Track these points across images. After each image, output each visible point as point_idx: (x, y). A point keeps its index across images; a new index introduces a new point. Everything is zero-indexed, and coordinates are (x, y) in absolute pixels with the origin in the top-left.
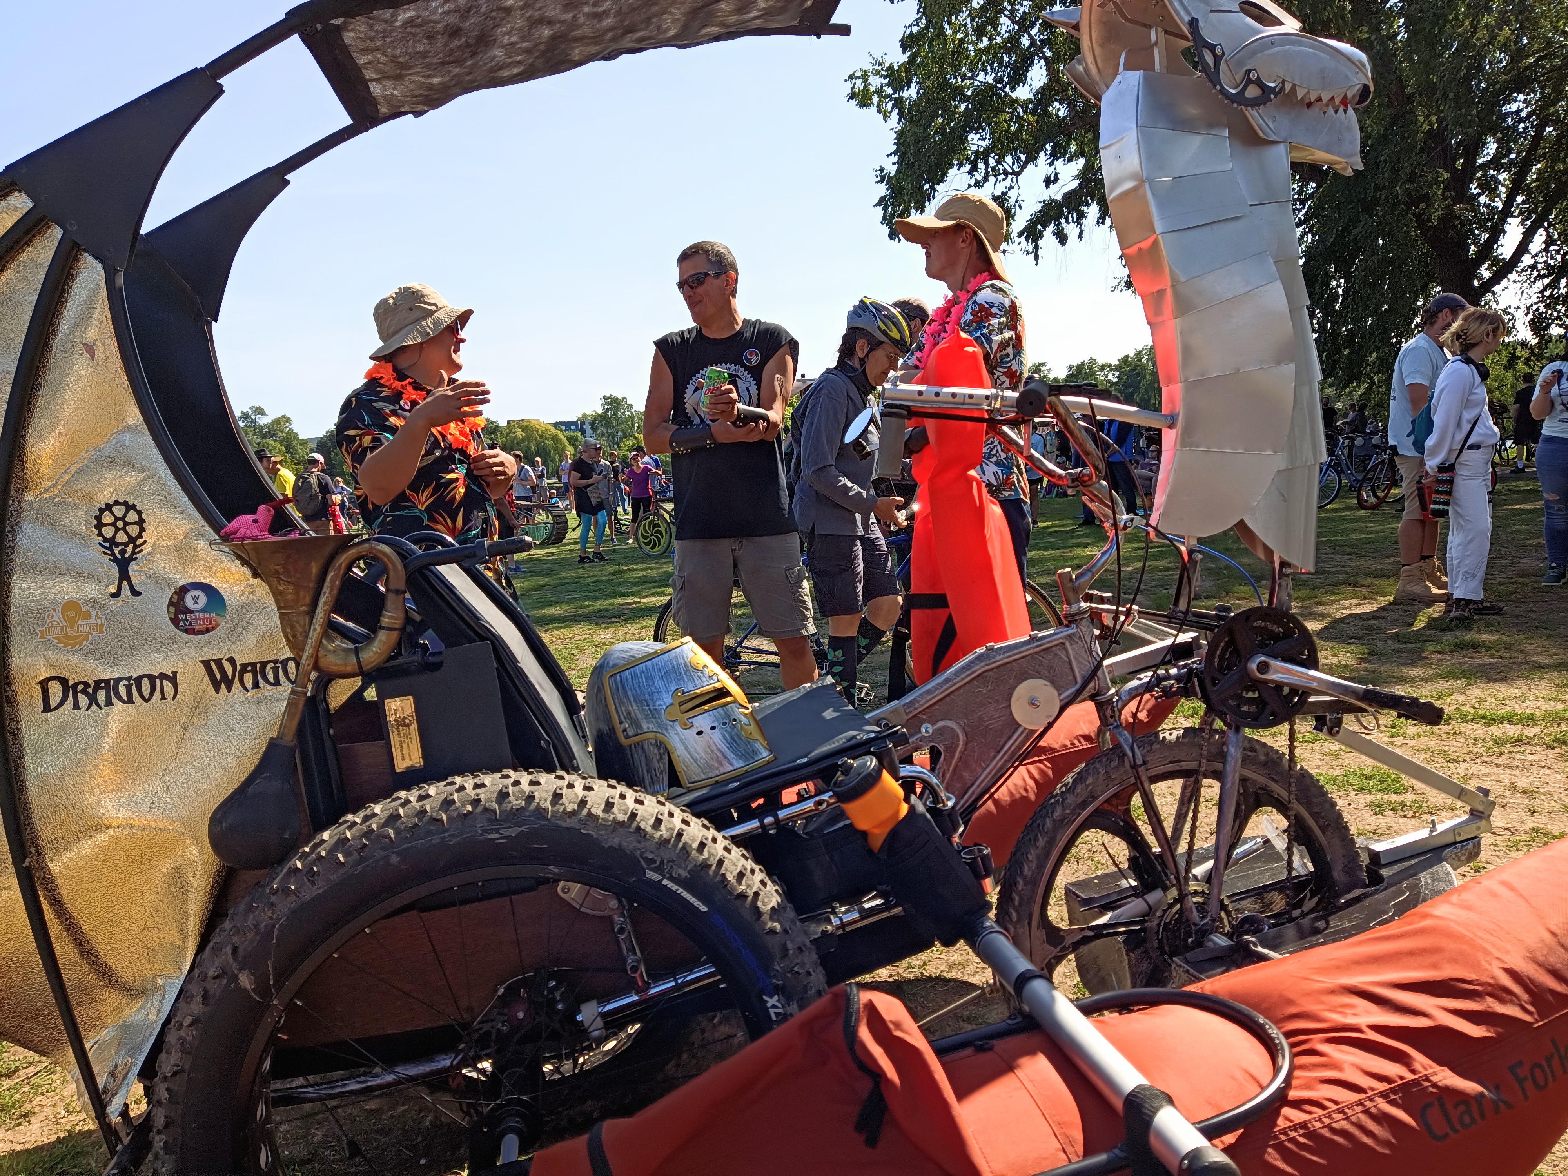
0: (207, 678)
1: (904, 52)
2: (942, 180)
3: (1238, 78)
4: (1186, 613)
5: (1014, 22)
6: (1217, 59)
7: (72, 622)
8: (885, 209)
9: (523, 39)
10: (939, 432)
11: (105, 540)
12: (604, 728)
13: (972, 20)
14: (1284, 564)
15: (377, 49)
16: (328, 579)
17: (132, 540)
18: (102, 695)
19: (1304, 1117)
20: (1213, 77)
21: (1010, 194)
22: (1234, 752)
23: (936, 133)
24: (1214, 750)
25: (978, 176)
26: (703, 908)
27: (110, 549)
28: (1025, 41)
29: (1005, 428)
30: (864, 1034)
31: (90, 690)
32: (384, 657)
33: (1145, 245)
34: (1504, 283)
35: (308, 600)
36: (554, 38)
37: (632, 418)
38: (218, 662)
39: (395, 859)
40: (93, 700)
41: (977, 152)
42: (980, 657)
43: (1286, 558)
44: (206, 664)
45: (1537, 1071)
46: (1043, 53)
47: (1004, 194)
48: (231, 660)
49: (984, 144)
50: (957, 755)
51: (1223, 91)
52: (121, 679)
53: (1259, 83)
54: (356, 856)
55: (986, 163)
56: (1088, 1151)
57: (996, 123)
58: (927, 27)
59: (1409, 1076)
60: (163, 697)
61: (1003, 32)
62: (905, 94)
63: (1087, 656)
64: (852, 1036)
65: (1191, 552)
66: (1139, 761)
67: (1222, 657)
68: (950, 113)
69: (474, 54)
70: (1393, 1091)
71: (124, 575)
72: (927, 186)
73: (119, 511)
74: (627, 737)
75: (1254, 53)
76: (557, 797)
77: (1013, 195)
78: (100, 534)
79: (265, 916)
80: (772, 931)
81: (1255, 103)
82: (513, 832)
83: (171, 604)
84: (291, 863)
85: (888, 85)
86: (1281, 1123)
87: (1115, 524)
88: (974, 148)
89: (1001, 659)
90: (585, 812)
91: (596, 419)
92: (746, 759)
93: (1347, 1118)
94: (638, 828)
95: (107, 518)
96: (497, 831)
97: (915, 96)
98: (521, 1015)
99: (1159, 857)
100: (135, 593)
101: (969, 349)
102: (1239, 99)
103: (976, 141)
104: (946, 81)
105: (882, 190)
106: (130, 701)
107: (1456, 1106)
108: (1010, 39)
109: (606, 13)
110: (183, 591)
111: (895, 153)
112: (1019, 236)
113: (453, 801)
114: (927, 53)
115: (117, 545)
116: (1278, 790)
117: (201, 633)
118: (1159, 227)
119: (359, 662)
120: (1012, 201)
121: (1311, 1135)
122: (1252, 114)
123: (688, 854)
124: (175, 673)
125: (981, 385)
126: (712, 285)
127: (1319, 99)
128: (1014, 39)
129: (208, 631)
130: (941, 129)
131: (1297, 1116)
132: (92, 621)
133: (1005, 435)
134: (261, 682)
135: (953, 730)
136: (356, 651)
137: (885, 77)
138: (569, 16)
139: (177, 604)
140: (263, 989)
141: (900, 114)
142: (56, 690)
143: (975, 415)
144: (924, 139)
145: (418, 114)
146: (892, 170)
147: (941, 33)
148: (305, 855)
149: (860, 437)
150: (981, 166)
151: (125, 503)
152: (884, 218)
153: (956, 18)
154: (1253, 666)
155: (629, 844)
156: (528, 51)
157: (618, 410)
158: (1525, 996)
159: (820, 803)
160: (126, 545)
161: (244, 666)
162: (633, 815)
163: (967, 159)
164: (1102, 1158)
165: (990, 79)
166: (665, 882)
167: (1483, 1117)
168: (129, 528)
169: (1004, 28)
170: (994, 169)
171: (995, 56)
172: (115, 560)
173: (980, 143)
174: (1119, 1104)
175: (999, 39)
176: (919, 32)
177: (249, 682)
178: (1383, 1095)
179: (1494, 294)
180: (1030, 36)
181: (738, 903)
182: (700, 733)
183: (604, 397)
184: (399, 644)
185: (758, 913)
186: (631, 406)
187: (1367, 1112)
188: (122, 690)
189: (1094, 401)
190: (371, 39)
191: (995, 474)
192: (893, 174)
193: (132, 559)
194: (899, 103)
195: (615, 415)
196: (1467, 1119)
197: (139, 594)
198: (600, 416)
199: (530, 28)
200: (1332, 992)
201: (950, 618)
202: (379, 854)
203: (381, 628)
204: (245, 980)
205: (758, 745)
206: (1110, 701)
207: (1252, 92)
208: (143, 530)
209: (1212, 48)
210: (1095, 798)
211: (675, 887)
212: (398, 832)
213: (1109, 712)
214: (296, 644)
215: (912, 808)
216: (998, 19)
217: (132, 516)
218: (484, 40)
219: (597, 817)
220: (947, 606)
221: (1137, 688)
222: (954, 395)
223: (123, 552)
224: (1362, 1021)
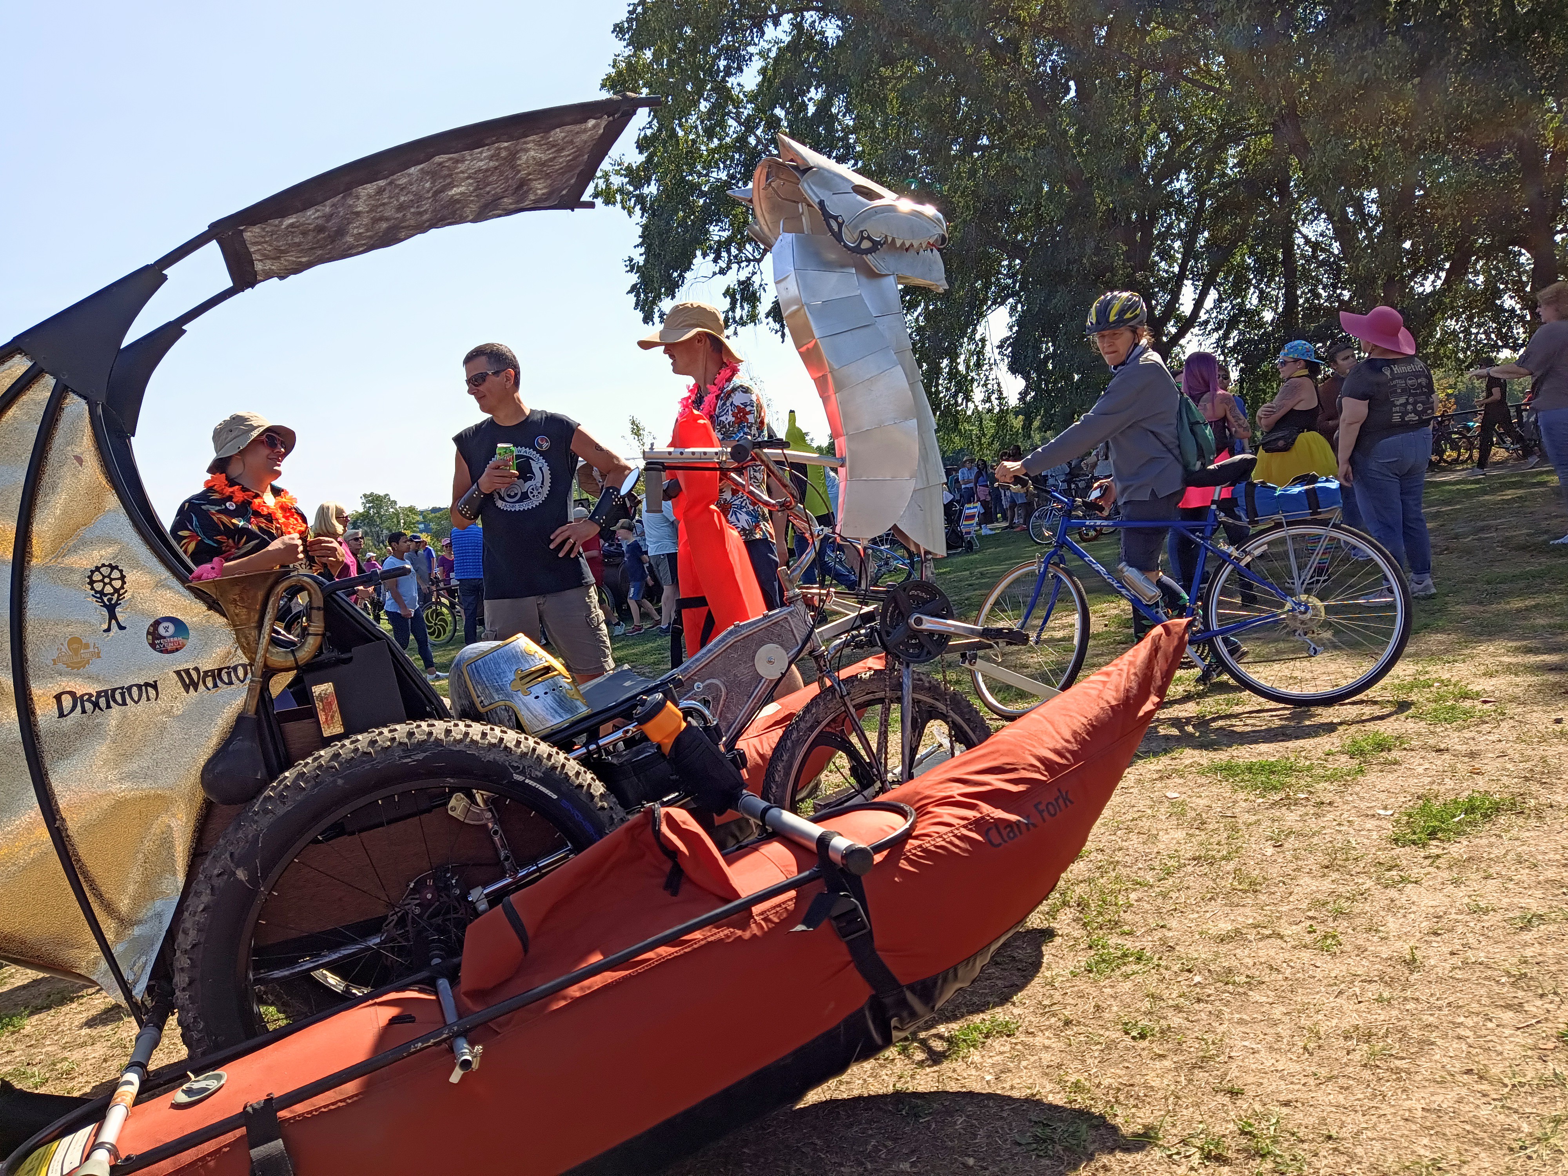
0: (180, 684)
1: (641, 152)
2: (688, 268)
3: (856, 235)
4: (866, 591)
5: (740, 124)
6: (840, 226)
7: (76, 652)
8: (638, 296)
9: (367, 230)
10: (687, 480)
11: (96, 592)
12: (465, 702)
13: (702, 122)
14: (927, 553)
15: (266, 242)
16: (270, 603)
17: (116, 591)
18: (102, 702)
19: (920, 842)
20: (838, 237)
21: (754, 279)
22: (907, 682)
23: (679, 225)
24: (894, 681)
25: (722, 264)
26: (555, 797)
27: (101, 598)
28: (752, 140)
29: (733, 474)
30: (665, 829)
31: (93, 699)
32: (312, 655)
33: (811, 345)
34: (1188, 336)
35: (257, 617)
36: (389, 228)
37: (397, 514)
38: (187, 671)
39: (340, 782)
40: (96, 705)
41: (719, 242)
42: (731, 633)
43: (927, 548)
44: (178, 673)
45: (1050, 807)
46: (770, 151)
47: (749, 279)
48: (196, 669)
49: (726, 234)
50: (721, 702)
51: (846, 246)
52: (116, 689)
53: (869, 238)
54: (313, 782)
55: (729, 252)
56: (799, 872)
57: (734, 216)
58: (659, 130)
59: (978, 815)
60: (148, 699)
61: (731, 133)
62: (646, 190)
63: (803, 625)
64: (658, 833)
65: (865, 549)
66: (845, 693)
67: (891, 618)
68: (690, 208)
69: (332, 242)
70: (970, 824)
71: (112, 616)
72: (675, 274)
73: (105, 571)
74: (484, 707)
75: (864, 220)
76: (448, 732)
77: (756, 279)
78: (92, 589)
79: (251, 830)
80: (602, 808)
81: (868, 251)
82: (420, 756)
83: (148, 633)
84: (266, 793)
85: (629, 183)
86: (908, 847)
87: (812, 534)
88: (716, 238)
89: (745, 632)
90: (468, 740)
91: (357, 519)
92: (572, 713)
93: (944, 840)
94: (506, 747)
95: (97, 577)
96: (409, 757)
97: (655, 192)
98: (429, 896)
99: (870, 764)
100: (121, 628)
101: (701, 421)
102: (857, 250)
103: (717, 233)
104: (683, 178)
105: (634, 278)
106: (124, 703)
107: (1005, 828)
108: (738, 140)
109: (426, 211)
110: (157, 623)
111: (641, 245)
112: (767, 317)
113: (376, 741)
114: (663, 154)
115: (106, 595)
116: (941, 706)
117: (172, 652)
118: (817, 334)
119: (296, 659)
120: (756, 286)
121: (925, 850)
122: (869, 259)
123: (541, 761)
124: (155, 682)
125: (713, 446)
126: (493, 381)
127: (912, 245)
128: (742, 140)
129: (177, 650)
130: (682, 223)
131: (916, 842)
132: (91, 649)
133: (733, 480)
134: (219, 683)
135: (717, 685)
136: (293, 652)
137: (625, 176)
138: (400, 215)
139: (154, 634)
140: (253, 879)
141: (643, 210)
142: (67, 702)
143: (711, 466)
144: (668, 231)
145: (282, 278)
146: (641, 260)
147: (673, 134)
148: (274, 788)
149: (631, 490)
150: (724, 254)
151: (110, 565)
152: (637, 304)
153: (687, 121)
154: (912, 621)
155: (501, 758)
156: (371, 237)
157: (381, 507)
158: (1042, 767)
159: (627, 732)
160: (112, 594)
161: (206, 672)
162: (501, 740)
163: (711, 248)
164: (807, 873)
165: (723, 176)
166: (527, 781)
167: (1021, 833)
168: (113, 582)
169: (732, 129)
170: (736, 257)
171: (726, 155)
172: (105, 606)
173: (720, 233)
174: (813, 846)
175: (728, 140)
176: (653, 134)
177: (210, 684)
178: (964, 826)
179: (1182, 347)
180: (756, 136)
181: (577, 791)
182: (537, 697)
183: (365, 495)
184: (320, 648)
185: (592, 797)
186: (395, 502)
187: (955, 836)
188: (118, 697)
189: (786, 451)
190: (263, 237)
191: (747, 521)
192: (641, 263)
193: (117, 604)
194: (641, 199)
195: (378, 513)
196: (1011, 835)
197: (124, 628)
198: (362, 515)
199: (373, 223)
200: (941, 783)
201: (709, 612)
202: (329, 779)
203: (309, 634)
204: (241, 874)
205: (578, 703)
206: (822, 655)
207: (866, 245)
208: (124, 583)
209: (836, 218)
210: (819, 723)
211: (534, 784)
212: (341, 764)
213: (822, 663)
214: (249, 650)
215: (689, 723)
216: (724, 121)
217: (116, 574)
218: (341, 232)
219: (477, 742)
220: (707, 605)
221: (839, 645)
222: (693, 453)
223: (110, 600)
224: (955, 793)
